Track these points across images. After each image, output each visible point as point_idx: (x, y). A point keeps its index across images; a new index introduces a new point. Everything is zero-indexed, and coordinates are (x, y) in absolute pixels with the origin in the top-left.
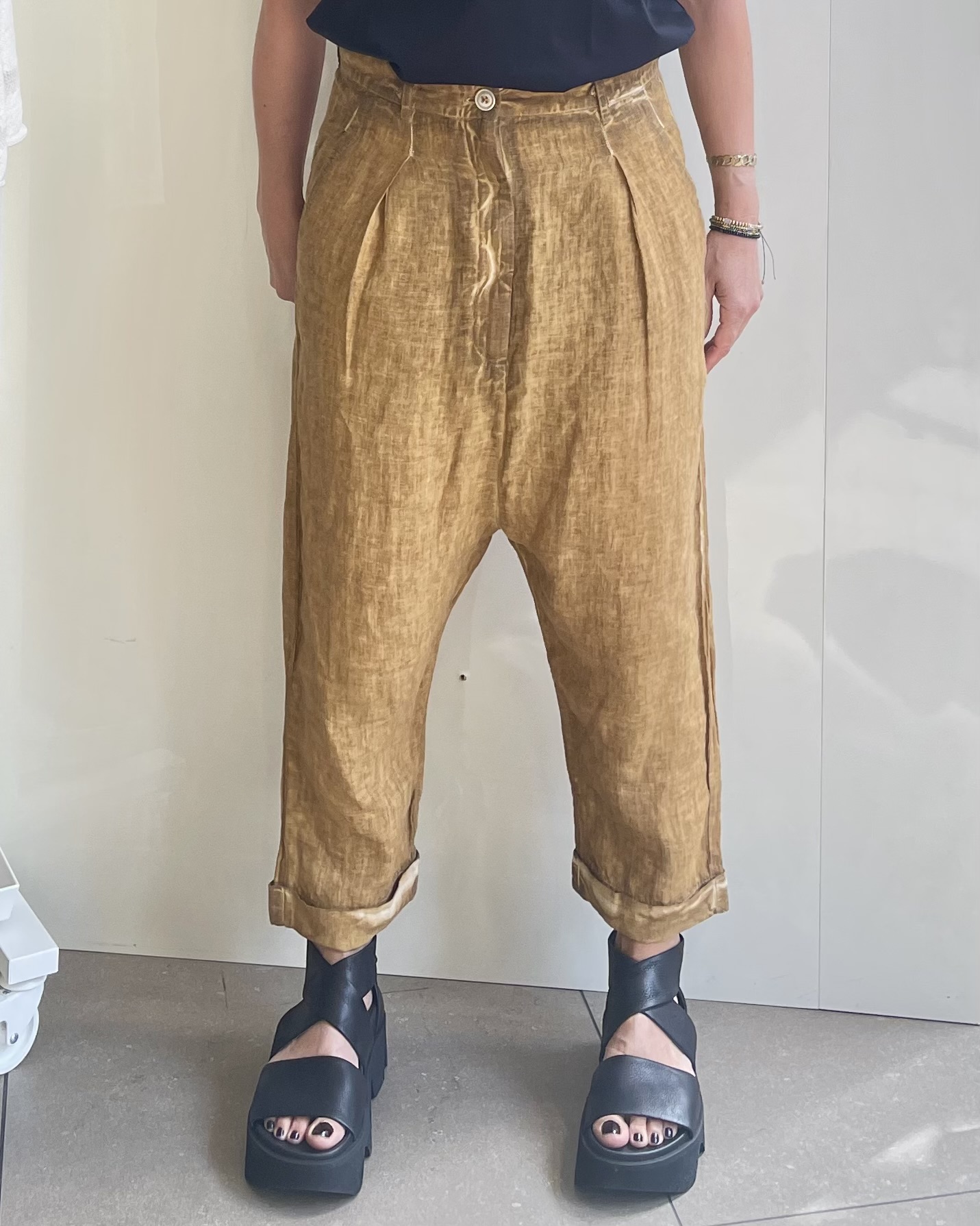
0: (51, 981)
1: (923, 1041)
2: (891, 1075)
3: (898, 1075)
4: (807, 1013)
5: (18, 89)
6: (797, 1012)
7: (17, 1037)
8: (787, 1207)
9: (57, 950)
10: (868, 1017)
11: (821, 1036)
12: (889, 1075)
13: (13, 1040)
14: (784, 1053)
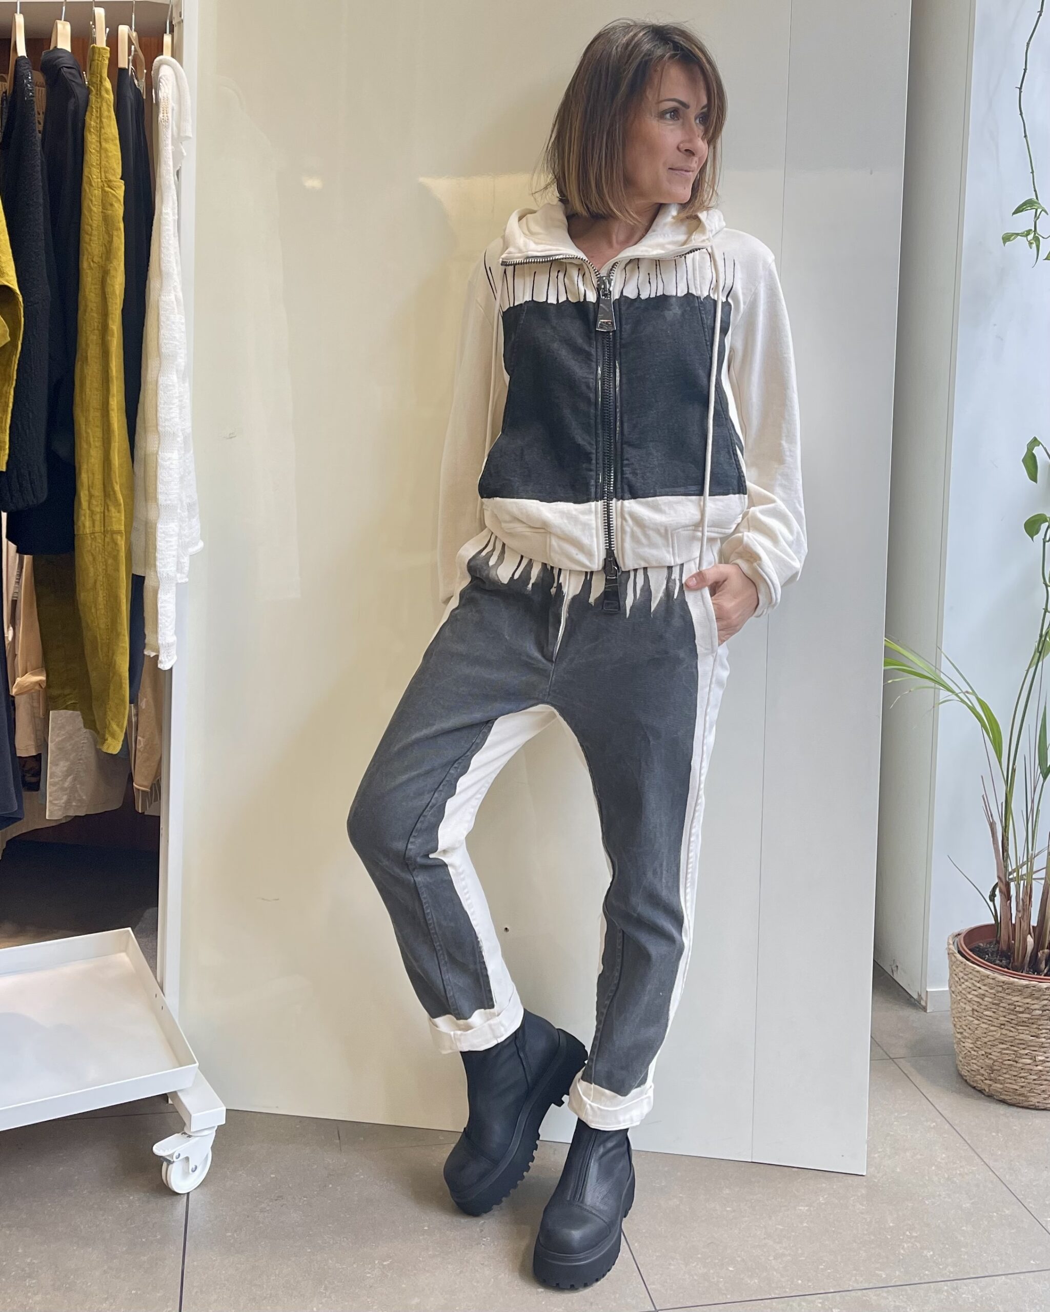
0: (220, 1128)
1: (824, 1185)
2: (802, 1208)
3: (806, 1208)
4: (743, 1164)
5: (198, 515)
6: (736, 1163)
7: (196, 1168)
8: (729, 1297)
9: (224, 1108)
10: (786, 1168)
11: (753, 1180)
12: (800, 1208)
13: (194, 1169)
14: (727, 1191)
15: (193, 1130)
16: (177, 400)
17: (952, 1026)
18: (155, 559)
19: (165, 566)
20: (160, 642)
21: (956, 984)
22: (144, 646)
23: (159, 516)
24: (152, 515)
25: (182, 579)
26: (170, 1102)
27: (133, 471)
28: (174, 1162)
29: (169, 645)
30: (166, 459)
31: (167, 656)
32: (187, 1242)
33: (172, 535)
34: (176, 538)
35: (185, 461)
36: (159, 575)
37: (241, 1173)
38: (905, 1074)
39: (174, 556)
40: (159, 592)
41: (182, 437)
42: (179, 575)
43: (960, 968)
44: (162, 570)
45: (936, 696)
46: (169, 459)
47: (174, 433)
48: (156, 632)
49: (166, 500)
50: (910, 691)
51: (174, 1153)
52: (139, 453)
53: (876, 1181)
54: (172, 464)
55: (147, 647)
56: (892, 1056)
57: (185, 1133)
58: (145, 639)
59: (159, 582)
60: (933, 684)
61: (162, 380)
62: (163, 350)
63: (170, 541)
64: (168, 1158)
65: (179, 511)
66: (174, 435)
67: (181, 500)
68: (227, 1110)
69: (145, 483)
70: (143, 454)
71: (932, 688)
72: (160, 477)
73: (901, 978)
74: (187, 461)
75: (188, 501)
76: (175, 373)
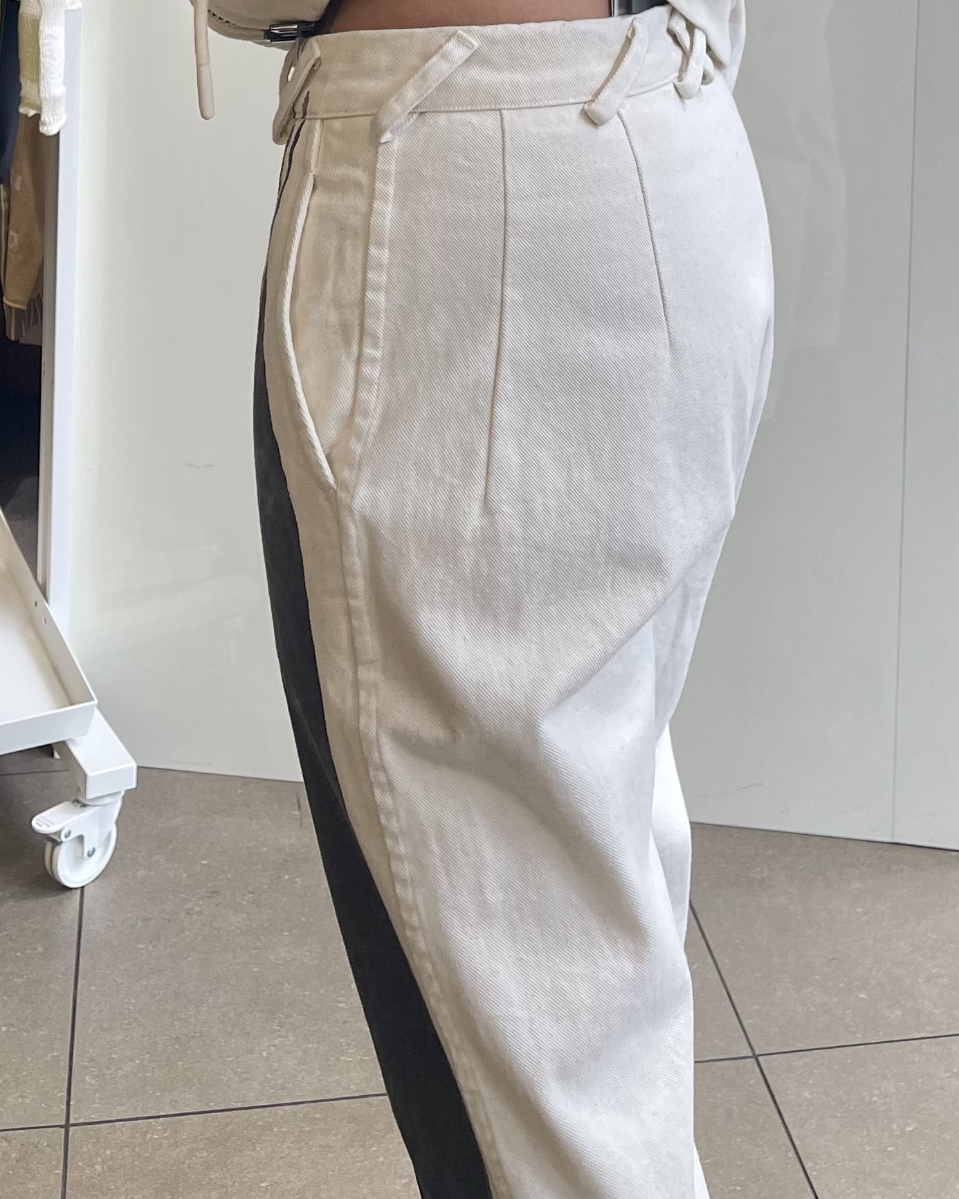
4: (880, 845)
6: (871, 844)
7: (94, 850)
8: (860, 1036)
9: (134, 765)
10: (939, 852)
11: (894, 868)
13: (91, 853)
14: (856, 885)
15: (90, 795)
20: (43, 95)
22: (18, 101)
26: (57, 755)
28: (62, 842)
29: (55, 100)
31: (53, 114)
32: (81, 958)
37: (156, 858)
40: (42, 22)
48: (37, 79)
51: (63, 828)
55: (22, 100)
57: (78, 801)
58: (20, 89)
59: (41, 9)
64: (54, 837)
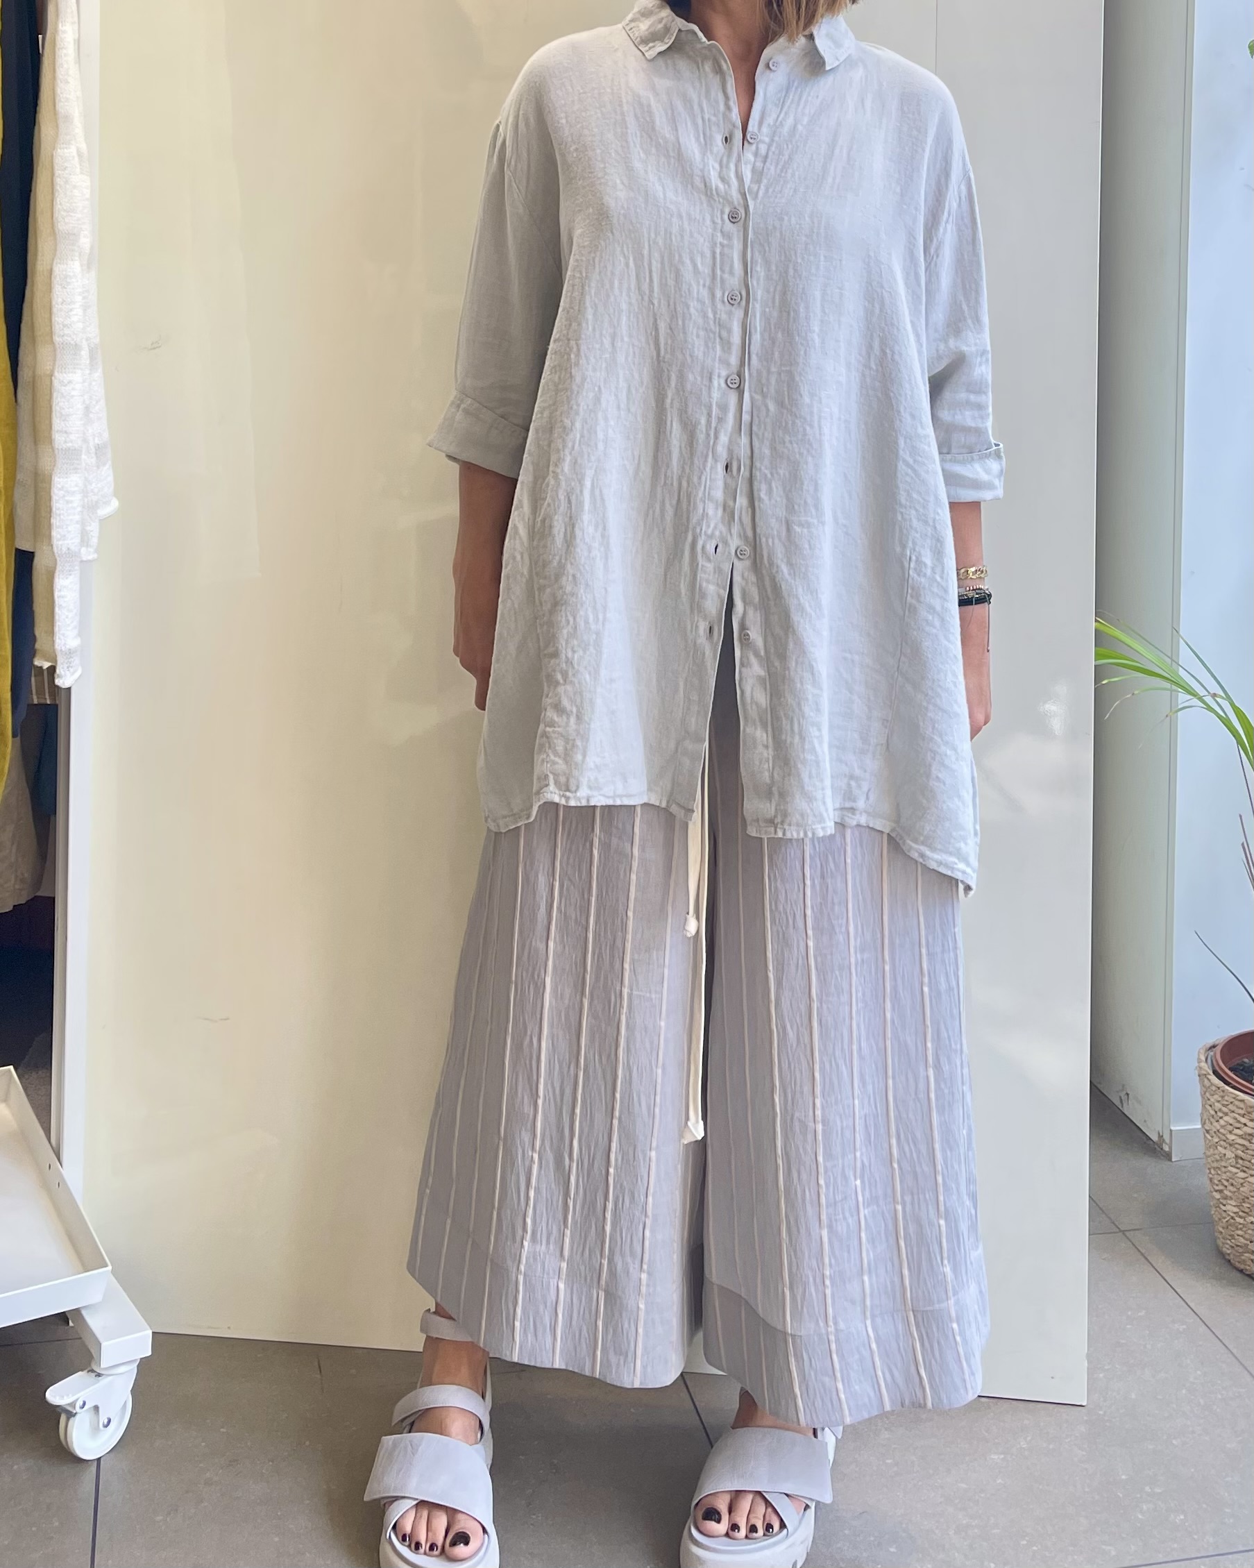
0: (144, 1364)
1: (1026, 1422)
2: (996, 1457)
3: (1002, 1456)
5: (110, 462)
7: (109, 1421)
9: (150, 1333)
12: (993, 1456)
13: (106, 1423)
15: (105, 1363)
16: (81, 298)
17: (1209, 1182)
18: (50, 526)
19: (64, 537)
20: (57, 646)
21: (1212, 1120)
22: (33, 653)
23: (54, 466)
24: (44, 463)
25: (88, 554)
26: (71, 1324)
27: (16, 401)
28: (77, 1413)
29: (70, 653)
30: (66, 382)
31: (68, 668)
32: (98, 1531)
33: (74, 492)
34: (78, 497)
35: (90, 384)
36: (55, 549)
37: (174, 1427)
38: (1142, 1254)
39: (77, 522)
40: (57, 574)
41: (87, 349)
42: (83, 550)
43: (1216, 1097)
44: (60, 543)
45: (1173, 699)
46: (70, 382)
47: (76, 344)
48: (51, 633)
49: (65, 442)
50: (1133, 694)
51: (77, 1400)
52: (24, 374)
53: (1101, 1412)
54: (73, 389)
55: (37, 655)
56: (1122, 1229)
57: (92, 1371)
58: (35, 642)
59: (56, 560)
60: (1167, 685)
61: (58, 269)
62: (61, 226)
63: (72, 502)
64: (70, 1409)
65: (84, 457)
66: (77, 347)
67: (85, 440)
68: (154, 1333)
69: (34, 416)
70: (30, 374)
71: (1166, 689)
72: (55, 408)
73: (1133, 1111)
74: (94, 383)
75: (97, 441)
76: (77, 258)
